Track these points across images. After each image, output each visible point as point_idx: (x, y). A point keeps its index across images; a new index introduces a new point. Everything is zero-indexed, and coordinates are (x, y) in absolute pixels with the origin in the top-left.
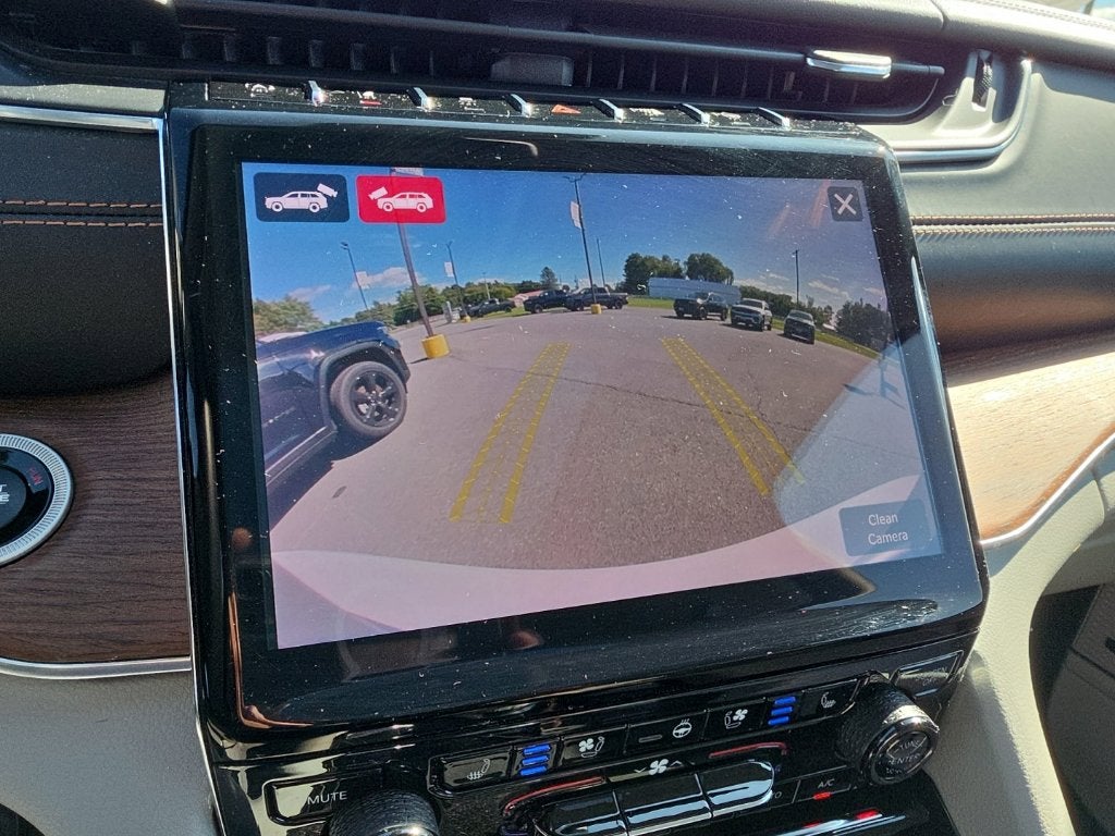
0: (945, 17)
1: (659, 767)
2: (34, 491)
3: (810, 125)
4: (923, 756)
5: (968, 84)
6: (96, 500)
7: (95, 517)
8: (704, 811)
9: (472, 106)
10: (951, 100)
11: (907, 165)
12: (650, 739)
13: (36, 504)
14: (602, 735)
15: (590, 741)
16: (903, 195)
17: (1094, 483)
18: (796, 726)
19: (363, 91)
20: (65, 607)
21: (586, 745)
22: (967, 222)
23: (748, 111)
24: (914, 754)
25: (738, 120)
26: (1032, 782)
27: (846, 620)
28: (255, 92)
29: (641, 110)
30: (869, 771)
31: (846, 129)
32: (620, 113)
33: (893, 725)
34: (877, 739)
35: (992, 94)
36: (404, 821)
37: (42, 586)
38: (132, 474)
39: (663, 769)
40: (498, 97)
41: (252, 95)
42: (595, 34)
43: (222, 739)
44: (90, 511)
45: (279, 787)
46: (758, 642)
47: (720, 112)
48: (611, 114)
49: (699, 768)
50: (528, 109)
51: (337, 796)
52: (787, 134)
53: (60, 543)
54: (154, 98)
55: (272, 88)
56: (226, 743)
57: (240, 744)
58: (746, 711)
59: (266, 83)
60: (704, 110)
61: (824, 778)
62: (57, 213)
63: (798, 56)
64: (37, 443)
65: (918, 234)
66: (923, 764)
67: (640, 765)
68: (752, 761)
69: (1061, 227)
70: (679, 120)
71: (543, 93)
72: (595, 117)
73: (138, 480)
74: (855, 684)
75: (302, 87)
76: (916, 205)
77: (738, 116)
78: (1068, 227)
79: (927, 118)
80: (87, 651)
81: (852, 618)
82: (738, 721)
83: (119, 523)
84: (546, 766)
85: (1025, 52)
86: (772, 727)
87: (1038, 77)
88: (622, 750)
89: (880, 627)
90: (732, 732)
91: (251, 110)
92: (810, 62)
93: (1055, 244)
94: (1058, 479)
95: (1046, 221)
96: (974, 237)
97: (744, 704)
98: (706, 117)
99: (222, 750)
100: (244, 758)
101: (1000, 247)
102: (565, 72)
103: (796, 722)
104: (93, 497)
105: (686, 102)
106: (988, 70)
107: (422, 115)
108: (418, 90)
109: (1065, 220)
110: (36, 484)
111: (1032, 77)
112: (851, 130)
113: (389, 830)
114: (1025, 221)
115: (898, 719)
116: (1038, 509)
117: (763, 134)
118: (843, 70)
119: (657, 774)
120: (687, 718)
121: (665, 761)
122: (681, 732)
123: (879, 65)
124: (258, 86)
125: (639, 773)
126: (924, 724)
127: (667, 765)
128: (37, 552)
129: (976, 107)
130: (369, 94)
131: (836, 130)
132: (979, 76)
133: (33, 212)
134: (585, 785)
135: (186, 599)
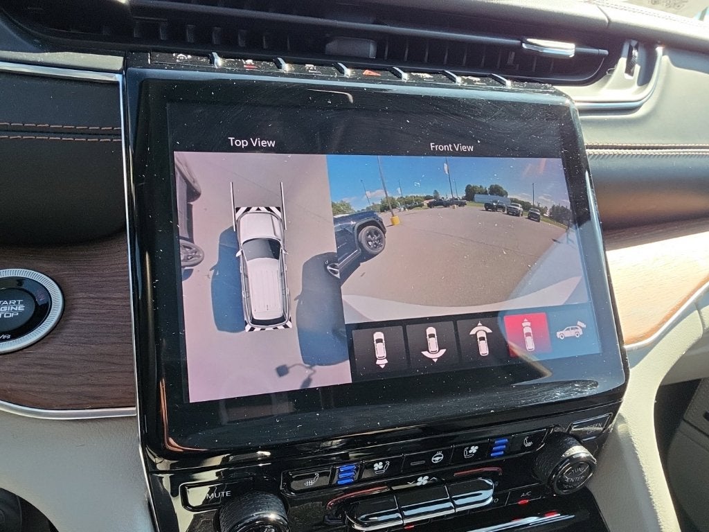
0: (609, 20)
1: (423, 481)
2: (40, 304)
3: (523, 85)
4: (586, 478)
5: (622, 62)
6: (78, 311)
7: (77, 321)
8: (450, 508)
9: (313, 70)
10: (611, 72)
11: (584, 111)
12: (418, 463)
13: (41, 312)
14: (388, 460)
15: (381, 463)
16: (580, 130)
17: (697, 311)
18: (508, 457)
19: (245, 59)
20: (59, 375)
21: (378, 466)
22: (621, 148)
23: (485, 76)
24: (581, 475)
25: (478, 82)
26: (654, 495)
27: (540, 392)
28: (179, 59)
29: (418, 74)
30: (552, 486)
31: (546, 88)
32: (405, 76)
33: (569, 458)
34: (557, 466)
35: (637, 68)
36: (266, 510)
37: (44, 362)
38: (99, 295)
39: (425, 482)
40: (329, 65)
41: (177, 61)
42: (391, 26)
43: (155, 457)
44: (75, 317)
45: (189, 487)
46: (485, 404)
47: (468, 76)
48: (399, 76)
49: (448, 482)
50: (348, 72)
51: (225, 494)
52: (509, 91)
53: (55, 336)
54: (117, 62)
55: (189, 57)
56: (157, 460)
57: (166, 461)
58: (477, 447)
59: (186, 54)
60: (458, 75)
61: (525, 491)
62: (56, 132)
63: (516, 42)
64: (41, 275)
65: (590, 155)
66: (587, 482)
67: (411, 480)
68: (480, 479)
69: (679, 152)
70: (442, 81)
71: (358, 62)
72: (390, 78)
73: (104, 299)
74: (545, 432)
75: (208, 57)
76: (588, 137)
77: (478, 79)
78: (684, 152)
79: (596, 83)
80: (73, 402)
81: (544, 391)
82: (472, 453)
83: (93, 324)
84: (353, 478)
85: (659, 42)
86: (493, 457)
87: (666, 58)
88: (401, 470)
89: (561, 397)
90: (469, 460)
91: (177, 70)
92: (524, 45)
93: (676, 163)
94: (674, 309)
95: (670, 148)
96: (624, 157)
97: (476, 443)
98: (459, 79)
99: (154, 465)
100: (169, 469)
101: (641, 163)
102: (371, 50)
103: (509, 454)
104: (77, 308)
105: (447, 70)
106: (635, 53)
107: (283, 75)
108: (280, 59)
109: (682, 148)
110: (41, 300)
111: (663, 58)
112: (549, 89)
113: (256, 515)
114: (657, 148)
115: (572, 454)
116: (661, 327)
117: (494, 90)
118: (545, 51)
119: (422, 486)
120: (440, 451)
121: (427, 477)
122: (436, 459)
123: (567, 49)
124: (181, 55)
125: (411, 485)
126: (588, 457)
127: (428, 480)
128: (41, 342)
129: (627, 76)
130: (249, 61)
131: (540, 88)
132: (630, 56)
133: (42, 131)
134: (376, 491)
135: (133, 372)
